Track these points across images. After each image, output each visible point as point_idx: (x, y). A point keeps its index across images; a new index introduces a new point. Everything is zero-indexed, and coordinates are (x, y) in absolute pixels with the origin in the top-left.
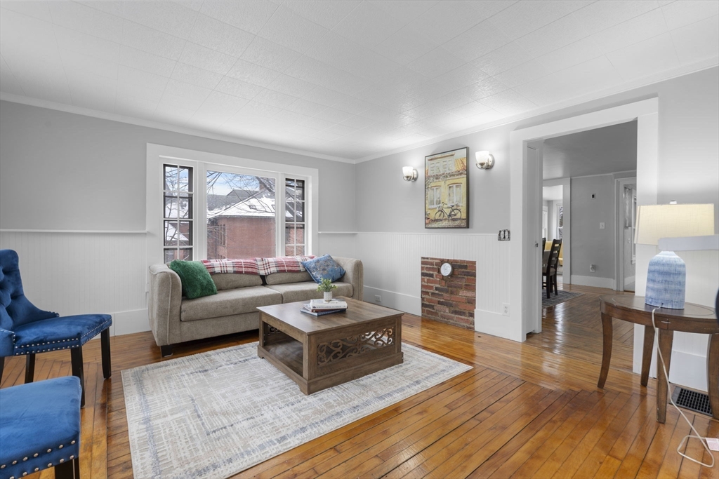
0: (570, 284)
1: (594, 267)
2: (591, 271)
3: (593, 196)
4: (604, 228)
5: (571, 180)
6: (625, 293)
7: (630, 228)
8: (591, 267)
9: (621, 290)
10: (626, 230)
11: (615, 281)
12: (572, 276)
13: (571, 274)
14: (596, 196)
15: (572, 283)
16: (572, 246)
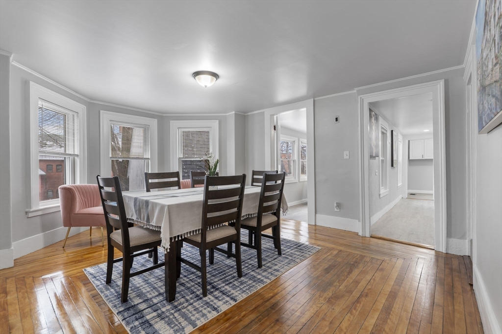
0: (315, 225)
1: (339, 205)
2: (336, 210)
3: (337, 119)
4: (348, 157)
5: (314, 101)
6: (372, 239)
7: (377, 158)
8: (335, 204)
9: (368, 235)
10: (372, 161)
11: (361, 223)
12: (317, 215)
13: (316, 213)
14: (339, 119)
15: (317, 224)
16: (317, 180)
